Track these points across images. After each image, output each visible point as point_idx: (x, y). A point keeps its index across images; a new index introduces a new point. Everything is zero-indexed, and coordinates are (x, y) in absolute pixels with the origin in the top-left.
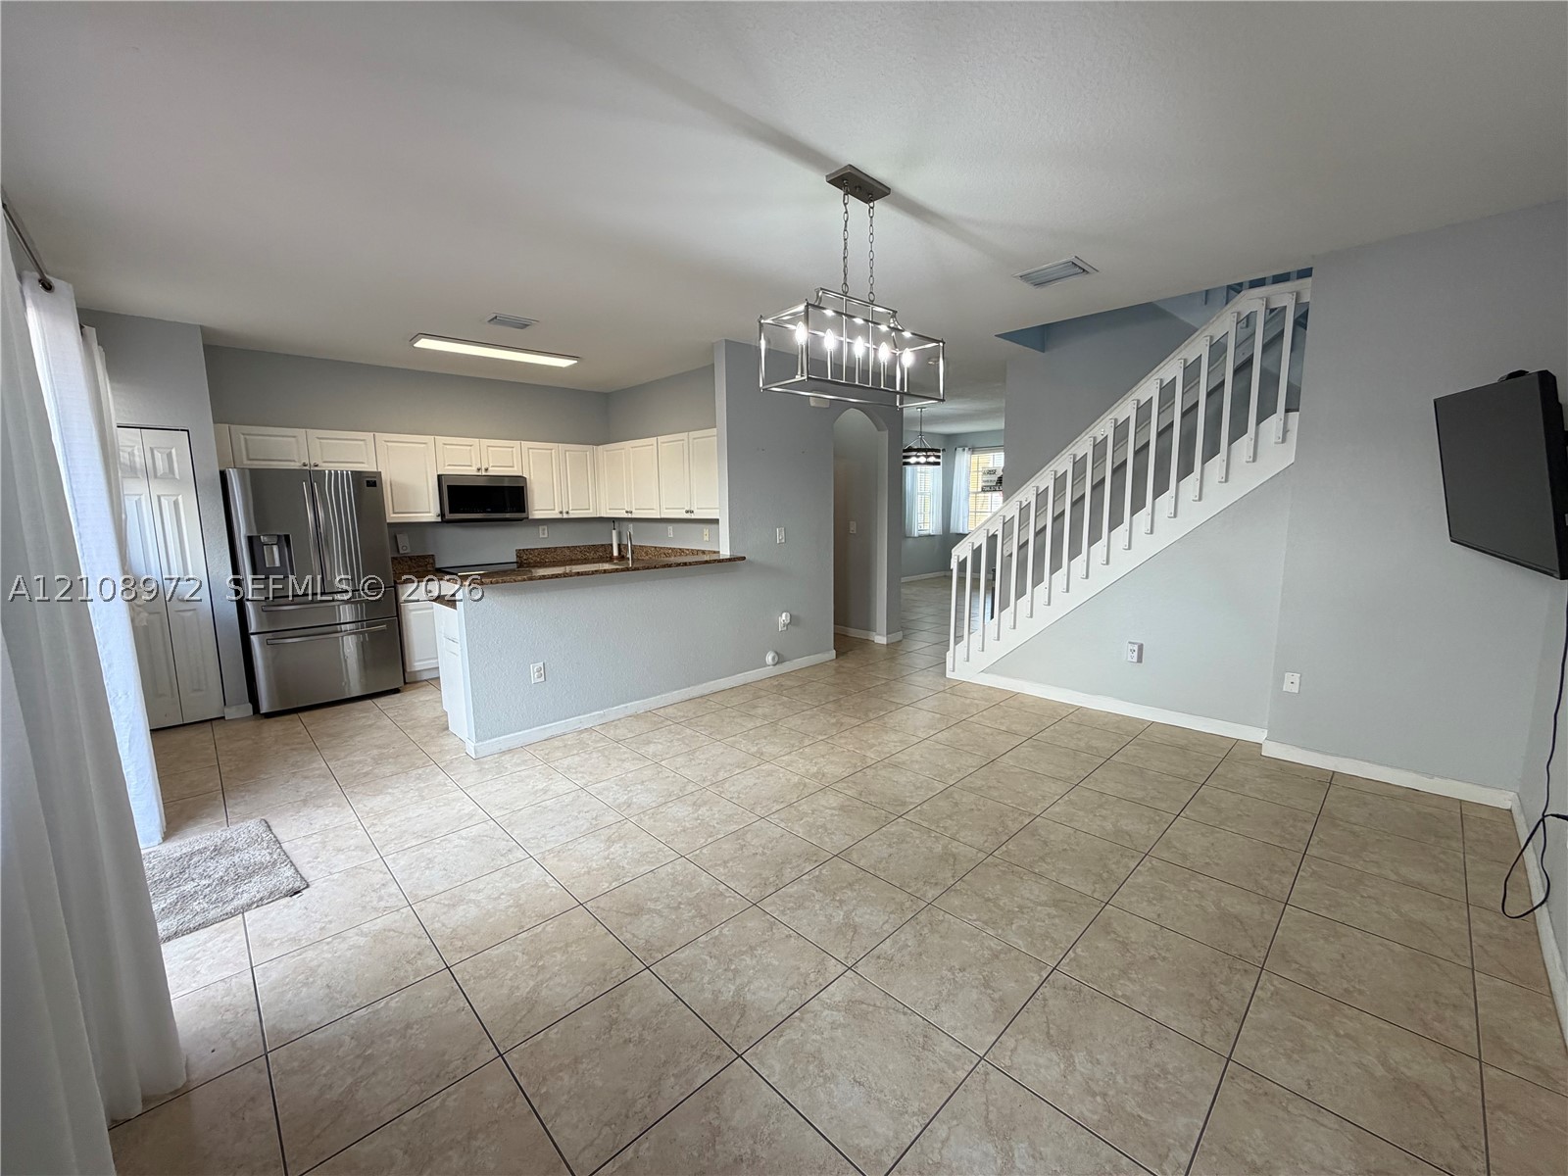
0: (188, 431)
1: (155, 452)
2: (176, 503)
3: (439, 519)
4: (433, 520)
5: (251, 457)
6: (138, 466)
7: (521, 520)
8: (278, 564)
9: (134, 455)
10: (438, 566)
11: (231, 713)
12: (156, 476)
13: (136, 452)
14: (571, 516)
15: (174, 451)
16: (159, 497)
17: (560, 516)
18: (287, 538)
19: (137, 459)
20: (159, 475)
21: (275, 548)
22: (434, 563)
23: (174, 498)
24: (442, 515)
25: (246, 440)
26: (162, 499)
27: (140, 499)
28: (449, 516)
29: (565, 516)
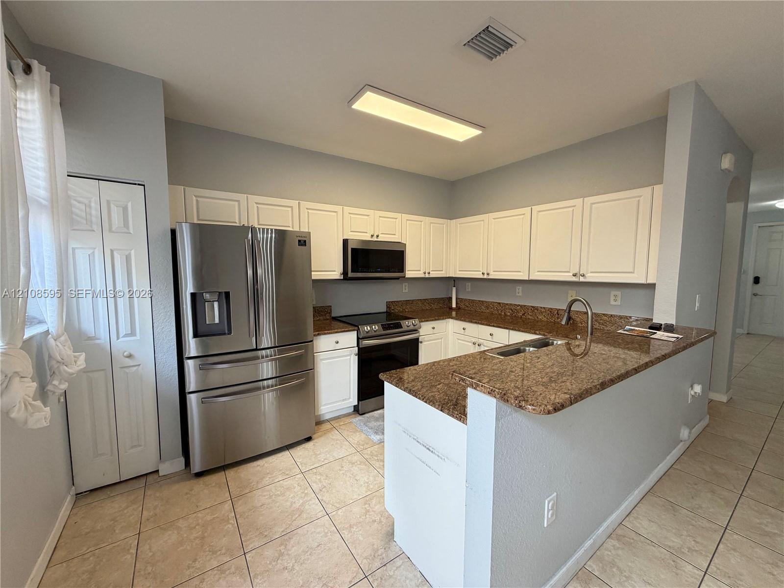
0: (144, 186)
1: (112, 206)
2: (128, 258)
3: (342, 278)
4: (338, 277)
5: (201, 218)
6: (94, 219)
7: (398, 278)
8: (217, 321)
9: (90, 207)
10: (333, 315)
11: (165, 469)
12: (110, 230)
13: (93, 205)
14: (431, 276)
15: (130, 205)
16: (112, 251)
17: (423, 276)
18: (227, 294)
19: (93, 212)
20: (113, 229)
21: (216, 305)
22: (330, 313)
23: (127, 253)
24: (345, 273)
25: (197, 201)
26: (115, 253)
27: (93, 253)
28: (350, 274)
29: (427, 276)
